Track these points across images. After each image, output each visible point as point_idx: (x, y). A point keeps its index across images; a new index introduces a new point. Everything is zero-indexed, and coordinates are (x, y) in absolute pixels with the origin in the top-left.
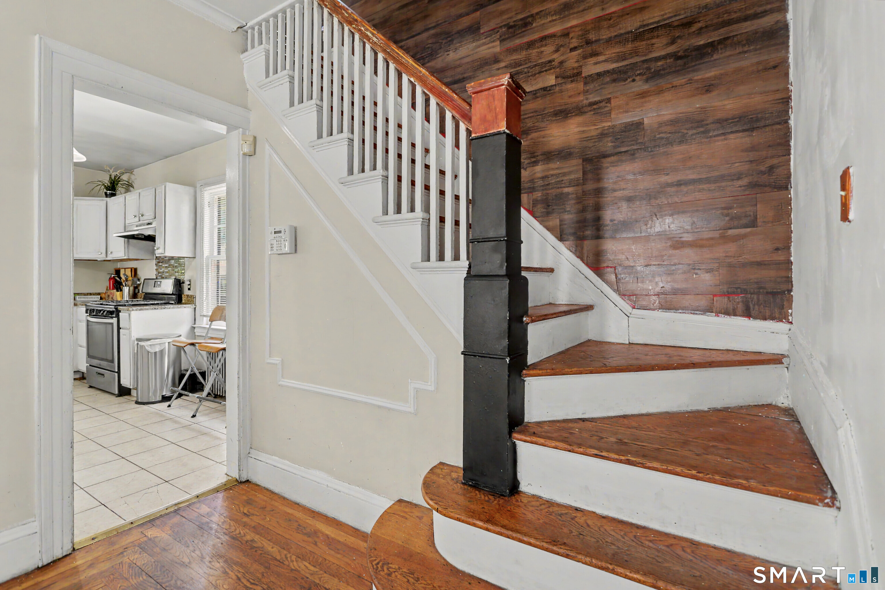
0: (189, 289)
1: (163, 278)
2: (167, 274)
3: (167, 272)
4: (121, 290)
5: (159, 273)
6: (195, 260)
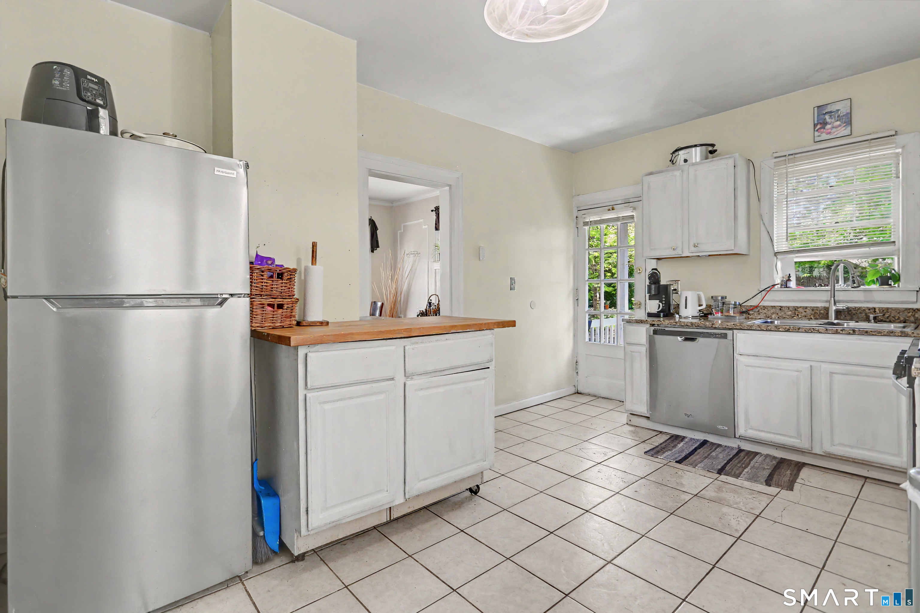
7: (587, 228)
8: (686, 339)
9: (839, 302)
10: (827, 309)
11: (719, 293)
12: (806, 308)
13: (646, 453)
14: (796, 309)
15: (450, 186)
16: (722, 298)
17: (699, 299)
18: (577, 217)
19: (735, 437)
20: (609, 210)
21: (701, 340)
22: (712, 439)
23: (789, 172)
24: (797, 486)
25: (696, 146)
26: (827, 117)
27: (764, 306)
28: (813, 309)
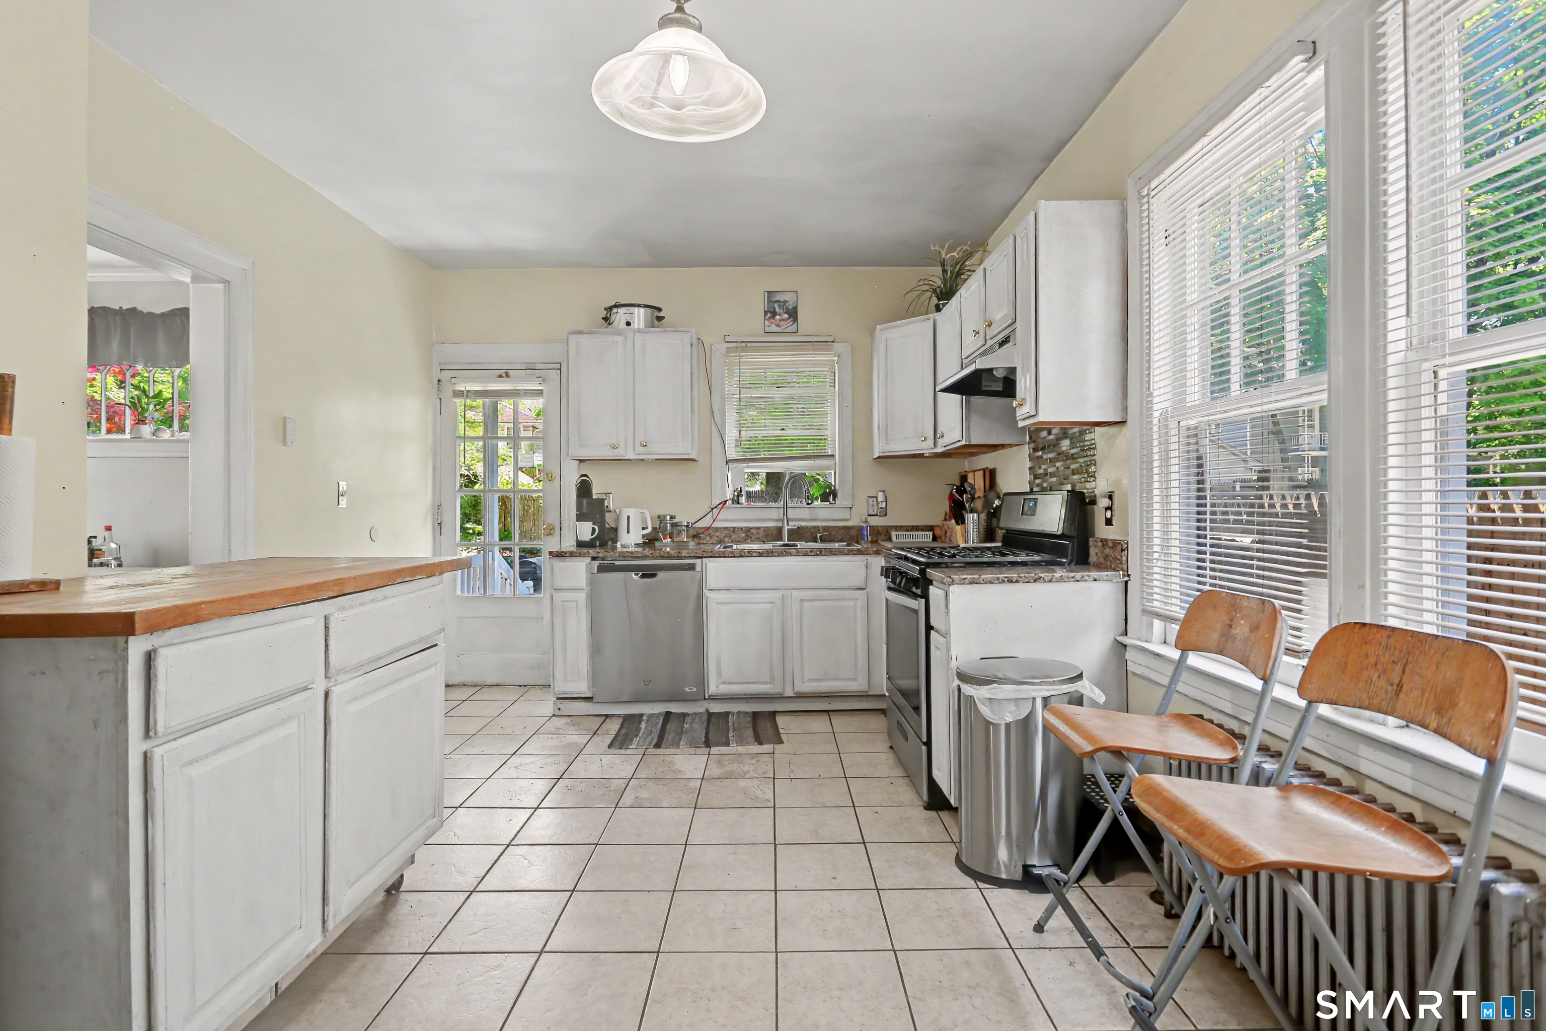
0: (1109, 522)
1: (1043, 490)
2: (1054, 479)
3: (1052, 475)
4: (963, 522)
5: (1036, 477)
6: (1127, 430)
7: (459, 402)
8: (644, 576)
9: (793, 520)
10: (780, 530)
11: (665, 510)
12: (759, 528)
13: (609, 747)
14: (748, 530)
15: (226, 282)
16: (672, 517)
17: (644, 520)
18: (439, 381)
19: (705, 699)
20: (501, 376)
21: (661, 575)
22: (675, 708)
23: (743, 362)
24: (784, 737)
25: (639, 306)
26: (776, 305)
27: (716, 528)
28: (767, 529)
